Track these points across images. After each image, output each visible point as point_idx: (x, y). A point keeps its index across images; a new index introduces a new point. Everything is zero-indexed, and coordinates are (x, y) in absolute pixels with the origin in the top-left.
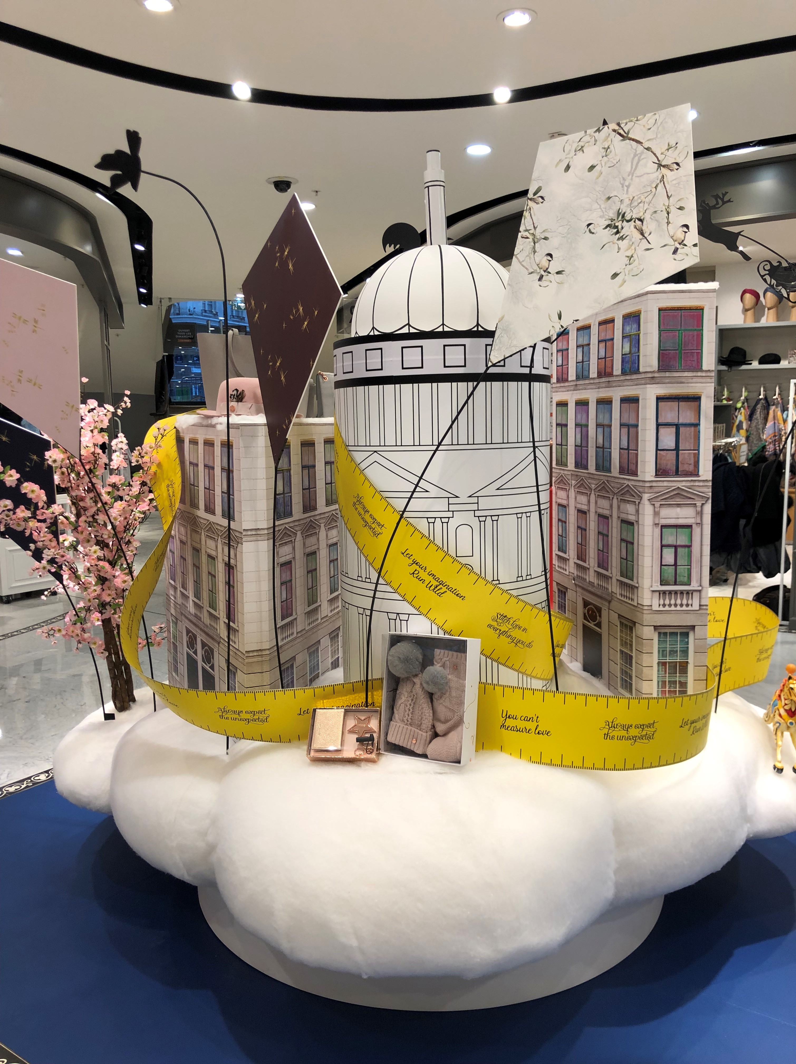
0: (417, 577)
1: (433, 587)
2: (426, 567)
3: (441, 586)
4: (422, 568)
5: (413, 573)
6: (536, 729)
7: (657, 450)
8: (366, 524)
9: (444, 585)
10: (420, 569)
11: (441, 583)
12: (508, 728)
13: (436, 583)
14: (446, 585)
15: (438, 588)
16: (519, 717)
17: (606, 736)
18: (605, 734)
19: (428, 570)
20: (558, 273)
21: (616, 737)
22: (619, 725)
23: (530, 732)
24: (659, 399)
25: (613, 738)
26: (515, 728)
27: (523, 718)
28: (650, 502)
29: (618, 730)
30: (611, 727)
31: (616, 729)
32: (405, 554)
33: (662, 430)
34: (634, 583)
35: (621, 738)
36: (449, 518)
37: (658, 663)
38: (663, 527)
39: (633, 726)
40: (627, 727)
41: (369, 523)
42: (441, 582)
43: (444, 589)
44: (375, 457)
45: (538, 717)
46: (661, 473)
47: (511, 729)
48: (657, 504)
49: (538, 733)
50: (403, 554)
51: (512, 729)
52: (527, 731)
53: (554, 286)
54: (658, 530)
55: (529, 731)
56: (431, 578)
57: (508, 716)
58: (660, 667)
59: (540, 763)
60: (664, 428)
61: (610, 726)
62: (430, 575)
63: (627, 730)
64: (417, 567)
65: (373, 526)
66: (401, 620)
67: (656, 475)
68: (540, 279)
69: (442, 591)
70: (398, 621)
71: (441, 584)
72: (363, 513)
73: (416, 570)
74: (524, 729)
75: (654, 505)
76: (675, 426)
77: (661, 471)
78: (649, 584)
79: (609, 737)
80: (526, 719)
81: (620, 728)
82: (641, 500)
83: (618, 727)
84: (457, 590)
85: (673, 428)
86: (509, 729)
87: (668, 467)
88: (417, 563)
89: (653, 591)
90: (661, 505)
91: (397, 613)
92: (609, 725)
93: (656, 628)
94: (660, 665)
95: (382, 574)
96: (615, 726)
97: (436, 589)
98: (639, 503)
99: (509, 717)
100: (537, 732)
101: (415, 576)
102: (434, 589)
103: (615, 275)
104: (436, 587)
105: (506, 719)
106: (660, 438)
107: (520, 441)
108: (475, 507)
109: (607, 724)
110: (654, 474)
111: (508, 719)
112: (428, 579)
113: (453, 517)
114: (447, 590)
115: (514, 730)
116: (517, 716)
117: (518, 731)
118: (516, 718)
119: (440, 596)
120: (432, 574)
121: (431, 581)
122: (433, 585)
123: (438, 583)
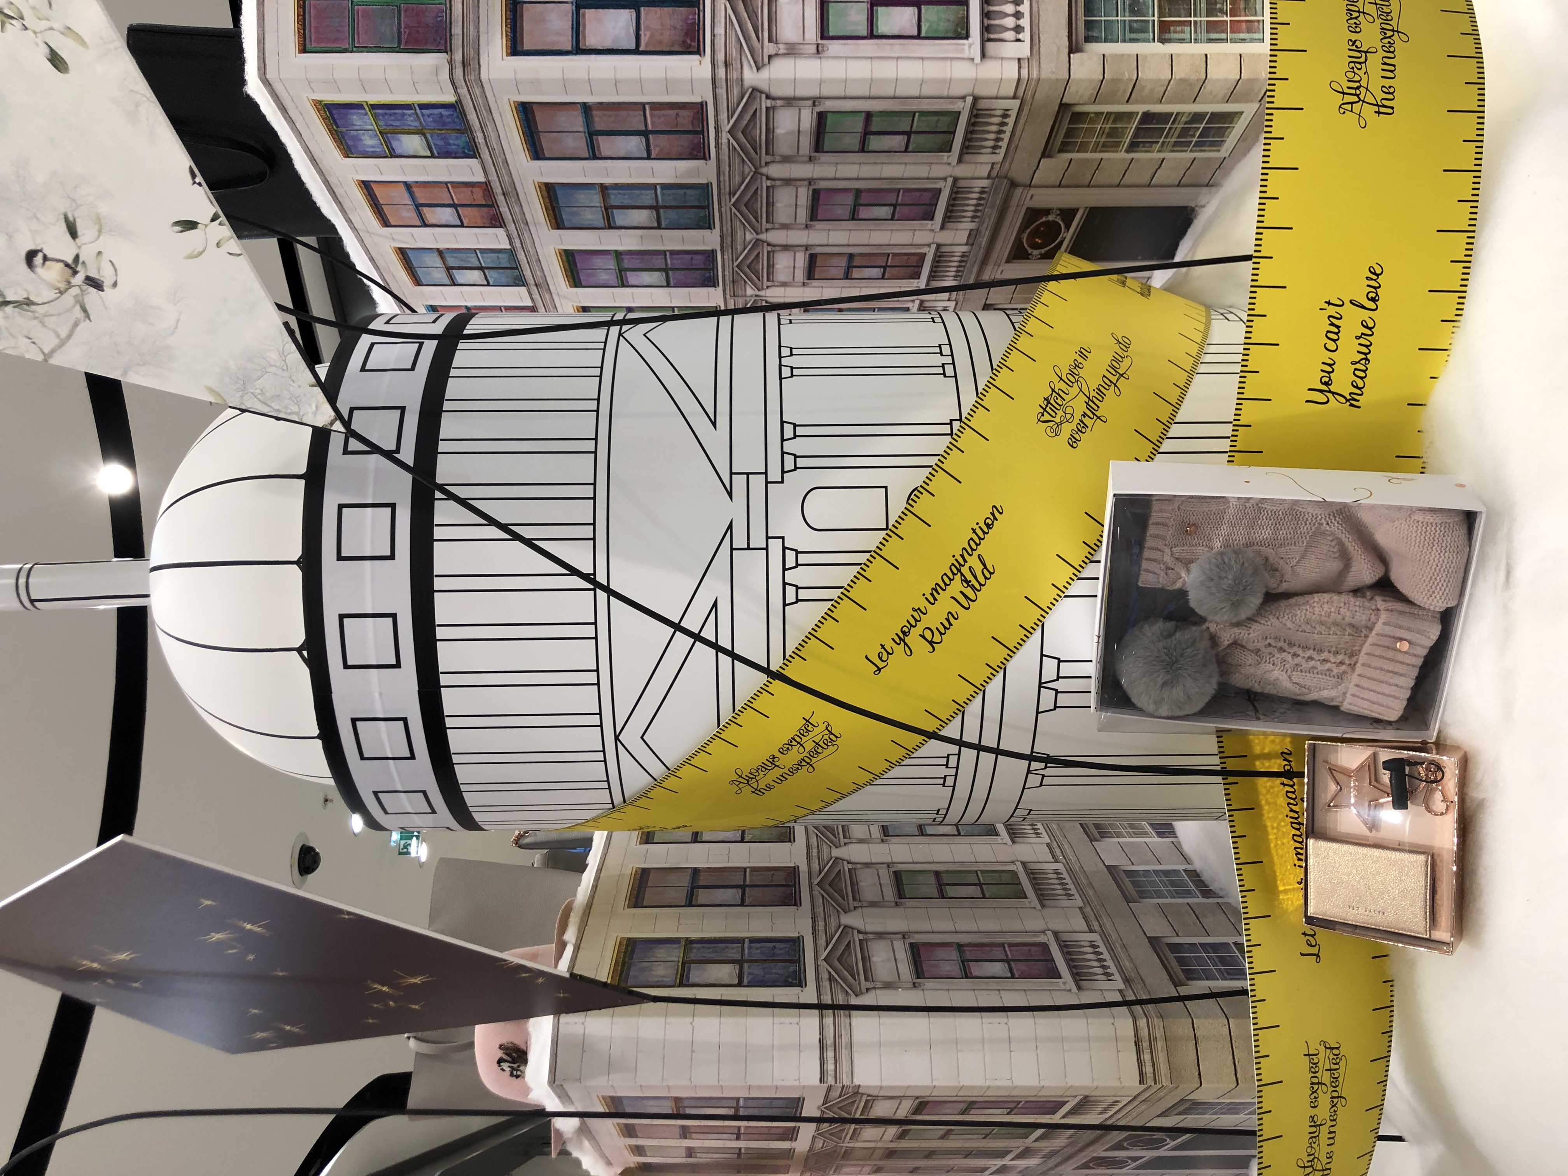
0: (941, 634)
1: (969, 592)
2: (914, 610)
3: (965, 570)
4: (916, 621)
5: (931, 643)
6: (1363, 307)
7: (636, 51)
8: (805, 763)
9: (962, 562)
10: (920, 626)
11: (957, 568)
12: (1357, 387)
13: (957, 586)
14: (962, 556)
15: (969, 577)
16: (1326, 356)
17: (1382, 110)
18: (1379, 113)
19: (922, 604)
20: (73, 233)
21: (1388, 83)
22: (1350, 75)
23: (1371, 325)
24: (515, 48)
25: (1389, 92)
26: (1358, 366)
27: (1331, 345)
28: (764, 65)
29: (1364, 78)
30: (1358, 95)
31: (1364, 83)
32: (881, 664)
33: (591, 40)
34: (964, 108)
35: (1389, 69)
36: (784, 548)
37: (1163, 41)
38: (824, 34)
39: (1354, 37)
40: (1358, 55)
41: (802, 756)
42: (955, 571)
43: (973, 561)
44: (630, 737)
45: (1329, 303)
46: (693, 40)
47: (1362, 378)
48: (770, 48)
49: (1373, 300)
50: (879, 669)
51: (1362, 374)
52: (1369, 332)
53: (109, 245)
54: (834, 47)
55: (1367, 327)
56: (943, 597)
57: (1324, 388)
58: (1173, 36)
59: (1461, 293)
60: (584, 37)
61: (1356, 99)
62: (935, 599)
63: (1366, 52)
64: (915, 632)
65: (809, 746)
66: (1058, 677)
67: (698, 52)
68: (95, 284)
69: (978, 567)
70: (1060, 685)
71: (959, 570)
72: (777, 772)
73: (923, 636)
74: (1362, 341)
75: (770, 57)
76: (582, 11)
77: (689, 42)
78: (966, 65)
79: (1385, 103)
80: (1335, 337)
81: (1361, 73)
82: (761, 92)
83: (1357, 78)
84: (977, 527)
85: (584, 15)
86: (1361, 385)
87: (679, 25)
88: (904, 633)
89: (983, 55)
90: (770, 40)
91: (1040, 687)
92: (1352, 103)
93: (1074, 48)
94: (1167, 36)
95: (930, 725)
96: (1355, 85)
97: (974, 582)
98: (768, 97)
99: (1326, 384)
100: (1371, 305)
101: (937, 638)
102: (973, 587)
103: (56, 61)
104: (967, 582)
105: (1333, 393)
106: (608, 45)
107: (597, 372)
108: (757, 482)
109: (1348, 107)
110: (697, 57)
111: (1332, 388)
112: (945, 604)
113: (783, 538)
114: (975, 554)
115: (1364, 371)
116: (1323, 363)
117: (1366, 359)
118: (1330, 365)
119: (991, 573)
120: (932, 594)
121: (952, 597)
122: (961, 592)
123: (958, 577)
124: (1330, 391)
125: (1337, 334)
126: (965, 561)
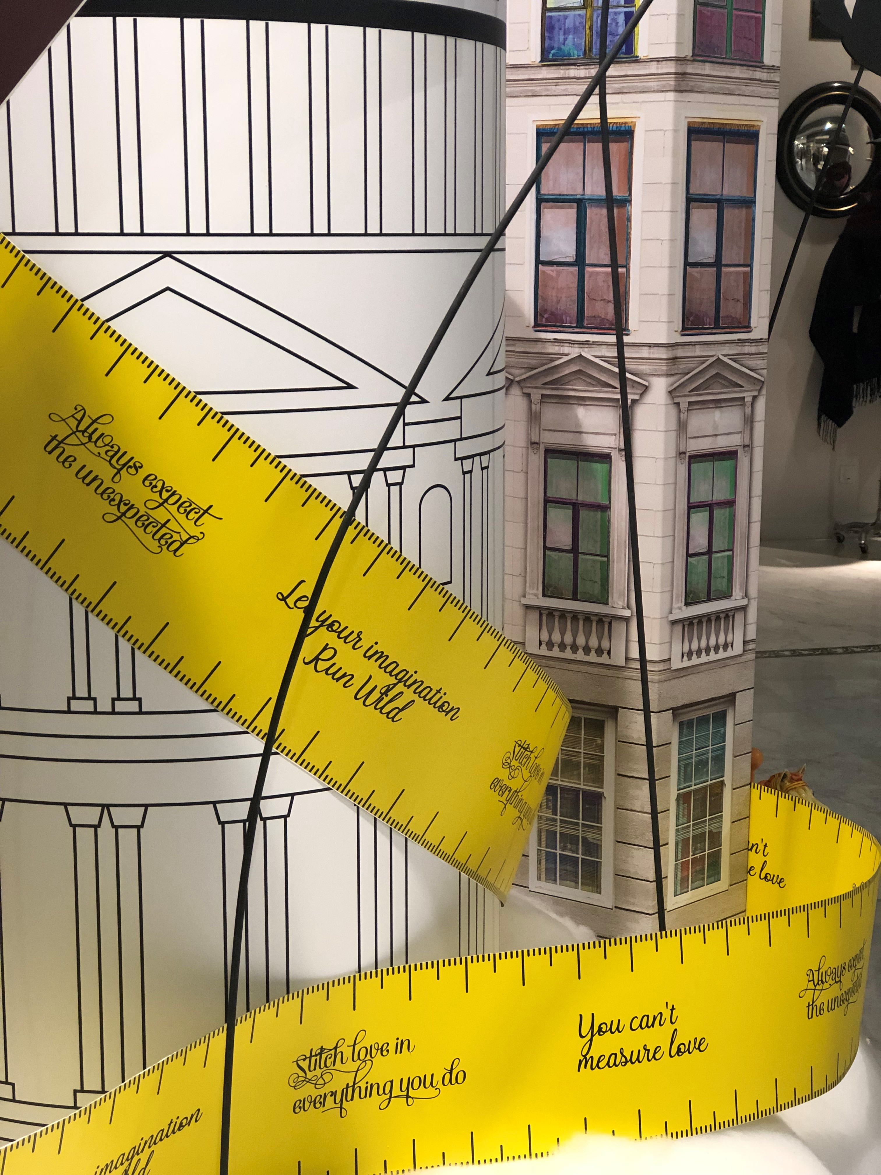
0: (327, 670)
1: (376, 695)
2: (360, 633)
3: (400, 687)
4: (346, 638)
5: (317, 659)
6: (671, 1043)
7: (686, 263)
9: (408, 683)
10: (339, 644)
11: (401, 678)
12: (599, 1062)
13: (382, 679)
14: (415, 682)
15: (391, 694)
16: (625, 1022)
17: (811, 1008)
18: (809, 1006)
19: (365, 643)
21: (825, 1007)
22: (829, 972)
23: (657, 1056)
24: (692, 132)
25: (821, 1010)
26: (619, 1056)
27: (636, 1024)
28: (670, 398)
29: (828, 985)
31: (824, 986)
32: (291, 601)
33: (695, 214)
34: (609, 610)
35: (832, 1005)
36: (404, 468)
38: (692, 459)
39: (846, 967)
40: (839, 974)
42: (399, 677)
43: (409, 695)
44: (169, 273)
45: (673, 1009)
46: (691, 323)
47: (608, 1063)
48: (685, 403)
49: (679, 1051)
50: (284, 599)
51: (611, 1063)
52: (651, 1056)
54: (681, 468)
55: (655, 1053)
56: (372, 666)
57: (596, 1029)
59: (692, 1131)
60: (698, 208)
61: (816, 982)
62: (370, 658)
63: (840, 980)
64: (330, 638)
65: (161, 515)
67: (684, 329)
69: (400, 703)
71: (400, 681)
73: (325, 648)
74: (642, 1052)
75: (678, 404)
76: (716, 205)
77: (690, 318)
79: (814, 1009)
80: (644, 1025)
81: (830, 981)
83: (827, 978)
84: (442, 693)
85: (713, 208)
86: (601, 1065)
88: (332, 625)
89: (672, 623)
90: (692, 403)
92: (813, 980)
96: (824, 978)
97: (386, 699)
98: (634, 403)
99: (600, 1029)
100: (674, 1050)
101: (322, 665)
102: (380, 699)
104: (386, 694)
105: (591, 1040)
106: (691, 232)
108: (450, 430)
109: (810, 977)
110: (680, 327)
111: (596, 1037)
112: (363, 670)
113: (413, 466)
114: (416, 697)
115: (615, 1064)
116: (619, 1021)
117: (626, 1062)
118: (618, 1028)
119: (393, 718)
120: (376, 652)
121: (370, 677)
122: (376, 686)
123: (393, 681)
124: (592, 1036)
125: (647, 1026)
126: (409, 686)
